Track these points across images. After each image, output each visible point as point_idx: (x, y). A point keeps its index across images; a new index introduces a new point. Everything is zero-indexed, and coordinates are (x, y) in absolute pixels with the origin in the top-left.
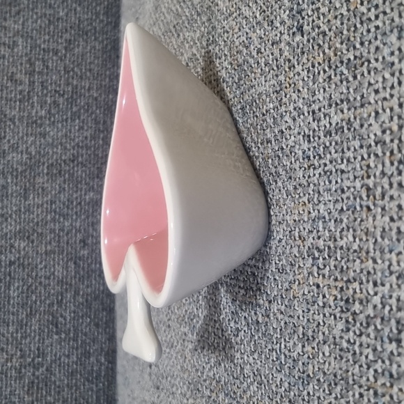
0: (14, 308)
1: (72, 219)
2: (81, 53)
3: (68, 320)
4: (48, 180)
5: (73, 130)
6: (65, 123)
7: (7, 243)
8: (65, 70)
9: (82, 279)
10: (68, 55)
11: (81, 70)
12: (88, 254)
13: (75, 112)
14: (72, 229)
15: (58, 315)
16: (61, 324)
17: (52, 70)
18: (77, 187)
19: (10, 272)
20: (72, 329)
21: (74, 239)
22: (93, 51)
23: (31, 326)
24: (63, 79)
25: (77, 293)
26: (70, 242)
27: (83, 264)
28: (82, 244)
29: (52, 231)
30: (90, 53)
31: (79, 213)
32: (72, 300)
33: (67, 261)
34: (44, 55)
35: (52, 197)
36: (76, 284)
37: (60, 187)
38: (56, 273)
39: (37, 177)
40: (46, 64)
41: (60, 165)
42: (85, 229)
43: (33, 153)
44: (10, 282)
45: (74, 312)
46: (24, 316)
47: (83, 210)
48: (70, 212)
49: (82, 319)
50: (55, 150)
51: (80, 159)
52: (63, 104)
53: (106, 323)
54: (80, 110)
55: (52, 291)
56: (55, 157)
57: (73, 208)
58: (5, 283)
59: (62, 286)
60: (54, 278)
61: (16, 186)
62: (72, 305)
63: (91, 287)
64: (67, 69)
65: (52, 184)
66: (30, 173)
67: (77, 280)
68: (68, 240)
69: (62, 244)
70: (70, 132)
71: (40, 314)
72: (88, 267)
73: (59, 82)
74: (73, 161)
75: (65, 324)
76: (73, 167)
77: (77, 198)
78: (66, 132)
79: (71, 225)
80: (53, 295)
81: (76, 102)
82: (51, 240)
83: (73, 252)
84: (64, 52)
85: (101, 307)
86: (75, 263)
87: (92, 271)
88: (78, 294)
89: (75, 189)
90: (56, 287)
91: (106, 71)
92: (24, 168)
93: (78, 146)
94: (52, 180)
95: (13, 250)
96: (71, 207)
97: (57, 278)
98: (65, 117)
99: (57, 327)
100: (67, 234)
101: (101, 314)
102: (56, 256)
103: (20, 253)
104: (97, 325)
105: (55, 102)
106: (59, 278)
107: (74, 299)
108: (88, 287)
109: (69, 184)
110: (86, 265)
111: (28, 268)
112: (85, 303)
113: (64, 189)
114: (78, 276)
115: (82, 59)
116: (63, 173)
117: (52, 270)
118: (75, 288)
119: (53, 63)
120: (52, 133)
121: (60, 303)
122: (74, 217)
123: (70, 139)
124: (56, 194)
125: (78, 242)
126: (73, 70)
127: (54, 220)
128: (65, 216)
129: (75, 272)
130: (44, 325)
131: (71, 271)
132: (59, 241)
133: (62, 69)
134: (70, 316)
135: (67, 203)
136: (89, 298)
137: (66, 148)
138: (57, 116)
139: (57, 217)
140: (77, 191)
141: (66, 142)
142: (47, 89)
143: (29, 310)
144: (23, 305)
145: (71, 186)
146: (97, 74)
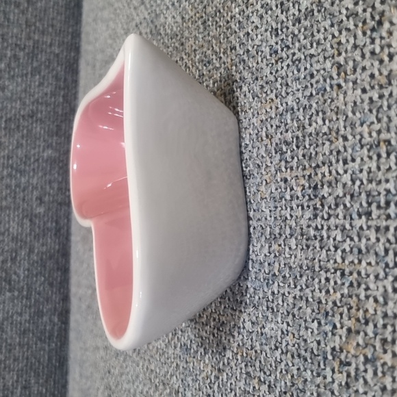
1: (29, 175)
2: (43, 9)
3: (22, 278)
4: (6, 135)
5: (33, 86)
6: (24, 78)
8: (26, 25)
9: (37, 237)
10: (30, 9)
11: (43, 25)
12: (44, 212)
13: (36, 67)
14: (29, 186)
15: (12, 272)
16: (15, 281)
17: (13, 23)
18: (35, 144)
21: (30, 196)
22: (56, 7)
24: (24, 33)
25: (31, 251)
26: (26, 198)
27: (40, 222)
28: (39, 201)
29: (8, 186)
30: (53, 8)
31: (36, 171)
32: (27, 258)
33: (23, 218)
34: (6, 7)
35: (9, 152)
36: (31, 241)
37: (18, 143)
38: (11, 230)
40: (7, 16)
41: (19, 120)
42: (42, 187)
45: (28, 270)
47: (40, 168)
48: (27, 168)
49: (36, 277)
50: (14, 105)
51: (39, 115)
52: (24, 58)
53: (60, 283)
54: (40, 65)
55: (6, 248)
56: (13, 111)
57: (30, 165)
59: (17, 242)
60: (9, 235)
62: (26, 262)
63: (47, 245)
64: (29, 24)
65: (10, 139)
67: (32, 237)
68: (24, 196)
69: (18, 200)
70: (30, 88)
72: (44, 225)
73: (19, 36)
74: (32, 117)
75: (19, 281)
76: (32, 124)
77: (34, 155)
78: (26, 87)
79: (28, 181)
80: (7, 251)
81: (36, 58)
82: (6, 196)
83: (29, 209)
84: (26, 5)
85: (56, 266)
86: (31, 220)
87: (48, 229)
88: (33, 252)
89: (33, 146)
90: (10, 243)
91: (68, 28)
93: (38, 103)
94: (10, 134)
96: (28, 163)
97: (11, 235)
98: (25, 72)
99: (10, 284)
100: (24, 191)
101: (55, 275)
102: (11, 212)
104: (51, 285)
105: (15, 56)
106: (13, 234)
107: (29, 257)
108: (43, 245)
109: (27, 140)
110: (42, 223)
112: (40, 262)
113: (22, 145)
114: (33, 233)
115: (45, 14)
116: (21, 128)
117: (7, 226)
118: (30, 246)
119: (14, 16)
120: (11, 87)
121: (13, 260)
122: (31, 174)
123: (30, 95)
124: (13, 150)
125: (34, 199)
126: (35, 24)
127: (10, 175)
128: (22, 172)
129: (30, 230)
131: (27, 228)
132: (15, 197)
133: (24, 22)
134: (24, 274)
135: (24, 159)
136: (44, 257)
137: (24, 104)
138: (17, 70)
139: (14, 172)
140: (34, 148)
141: (26, 97)
142: (8, 42)
145: (29, 142)
146: (60, 30)
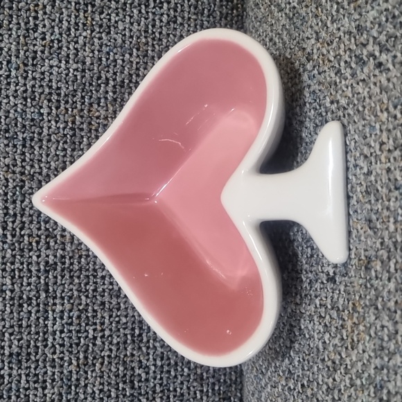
0: (54, 353)
3: (151, 374)
5: (158, 23)
6: (143, 9)
7: (39, 229)
15: (135, 365)
16: (140, 381)
19: (47, 284)
20: (158, 389)
23: (86, 386)
39: (95, 106)
43: (88, 61)
44: (46, 305)
46: (73, 368)
49: (176, 370)
50: (127, 57)
55: (124, 320)
56: (126, 70)
58: (38, 305)
61: (57, 122)
66: (83, 97)
70: (153, 26)
71: (102, 364)
75: (147, 380)
78: (147, 25)
92: (71, 88)
95: (52, 244)
99: (132, 387)
103: (64, 249)
111: (79, 277)
120: (120, 26)
121: (137, 341)
123: (153, 39)
130: (109, 384)
134: (155, 365)
141: (147, 43)
143: (81, 356)
144: (71, 346)
